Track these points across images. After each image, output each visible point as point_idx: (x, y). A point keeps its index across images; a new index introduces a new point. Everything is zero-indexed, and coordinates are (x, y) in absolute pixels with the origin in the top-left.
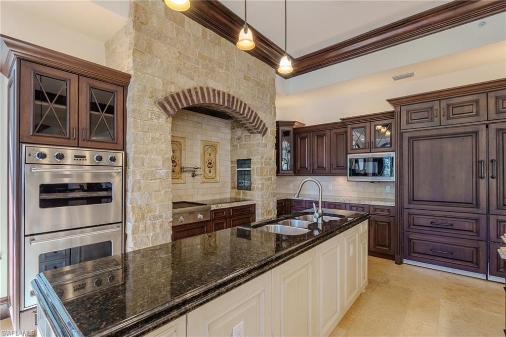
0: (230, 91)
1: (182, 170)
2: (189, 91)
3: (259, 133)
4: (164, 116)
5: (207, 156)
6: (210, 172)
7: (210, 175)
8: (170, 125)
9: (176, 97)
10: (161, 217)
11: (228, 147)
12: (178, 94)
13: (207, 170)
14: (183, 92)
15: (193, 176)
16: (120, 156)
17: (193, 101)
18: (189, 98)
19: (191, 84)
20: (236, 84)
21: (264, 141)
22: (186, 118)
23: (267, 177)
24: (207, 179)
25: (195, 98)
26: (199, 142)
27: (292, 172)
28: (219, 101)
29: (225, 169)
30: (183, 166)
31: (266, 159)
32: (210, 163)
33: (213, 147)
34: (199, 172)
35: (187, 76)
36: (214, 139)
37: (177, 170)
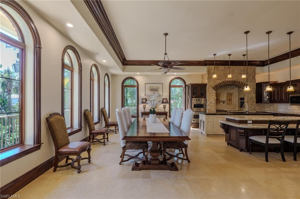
1: (220, 102)
2: (220, 83)
5: (229, 97)
7: (230, 103)
8: (215, 91)
9: (217, 86)
11: (237, 94)
13: (229, 101)
15: (224, 103)
16: (205, 99)
19: (220, 81)
20: (236, 77)
24: (228, 104)
25: (222, 84)
26: (226, 94)
28: (229, 83)
29: (236, 101)
31: (250, 97)
32: (230, 99)
33: (231, 94)
34: (225, 102)
35: (220, 80)
36: (231, 92)
37: (219, 101)
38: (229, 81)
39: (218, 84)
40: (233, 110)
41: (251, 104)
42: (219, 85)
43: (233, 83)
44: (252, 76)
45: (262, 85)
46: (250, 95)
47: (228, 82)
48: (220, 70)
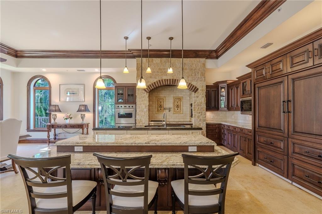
0: (174, 77)
1: (165, 109)
2: (155, 83)
3: (193, 91)
4: (146, 93)
5: (176, 103)
6: (178, 109)
7: (178, 111)
8: (148, 95)
9: (150, 86)
10: (145, 123)
11: (188, 98)
12: (150, 85)
13: (176, 109)
14: (152, 84)
15: (169, 111)
16: (134, 105)
17: (156, 86)
18: (154, 85)
19: (155, 80)
20: (178, 73)
21: (196, 95)
22: (166, 89)
23: (199, 112)
24: (175, 113)
25: (157, 85)
26: (172, 98)
27: (226, 109)
28: (168, 83)
29: (186, 108)
30: (165, 107)
31: (198, 103)
32: (178, 106)
33: (180, 99)
34: (172, 110)
35: (154, 78)
36: (180, 96)
37: (162, 109)
38: (167, 80)
39: (151, 84)
40: (182, 120)
41: (199, 113)
42: (153, 85)
43: (173, 82)
44: (200, 72)
45: (219, 86)
46: (198, 99)
47: (165, 82)
48: (155, 64)
